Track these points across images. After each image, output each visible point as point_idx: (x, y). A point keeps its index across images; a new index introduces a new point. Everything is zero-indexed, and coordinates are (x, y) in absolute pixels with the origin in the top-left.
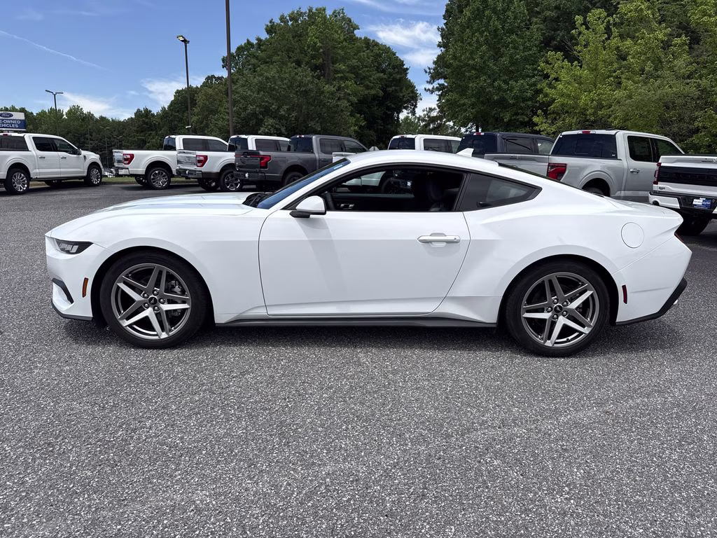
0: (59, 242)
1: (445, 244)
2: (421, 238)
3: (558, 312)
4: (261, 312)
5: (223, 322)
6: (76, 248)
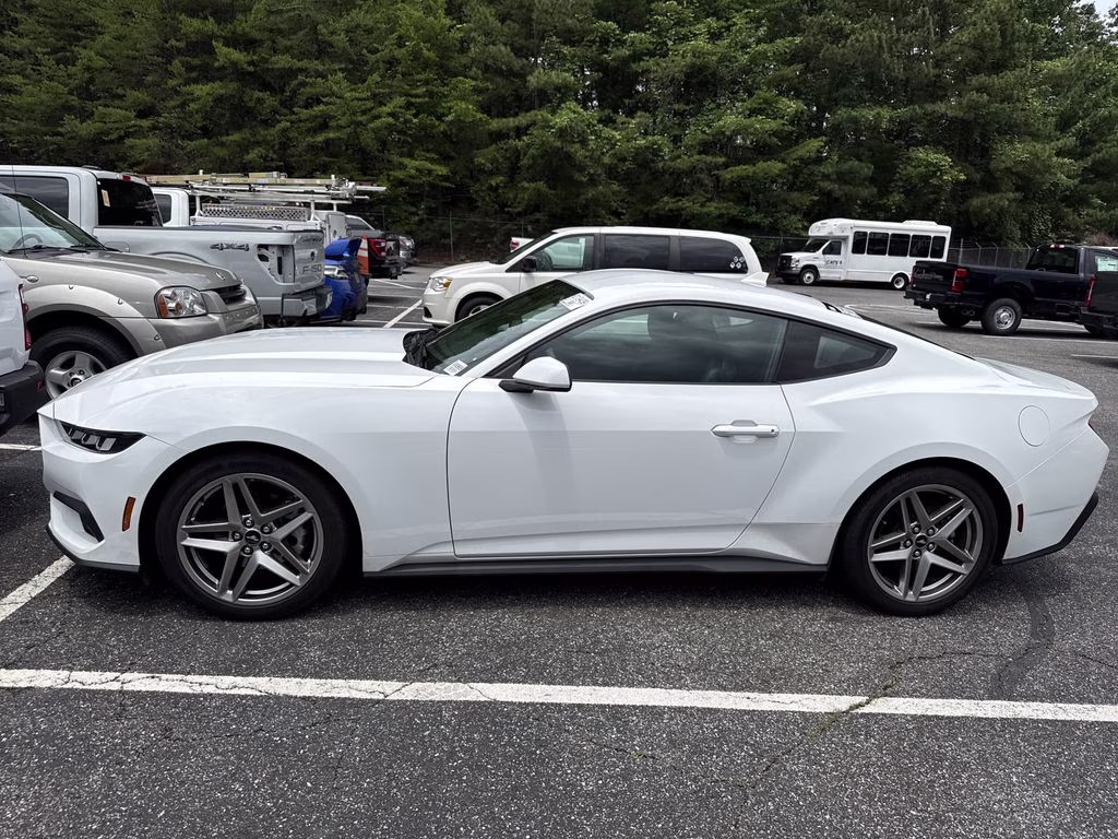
0: (69, 428)
1: (754, 437)
2: (717, 429)
3: (920, 547)
4: (446, 552)
5: (378, 570)
6: (109, 442)
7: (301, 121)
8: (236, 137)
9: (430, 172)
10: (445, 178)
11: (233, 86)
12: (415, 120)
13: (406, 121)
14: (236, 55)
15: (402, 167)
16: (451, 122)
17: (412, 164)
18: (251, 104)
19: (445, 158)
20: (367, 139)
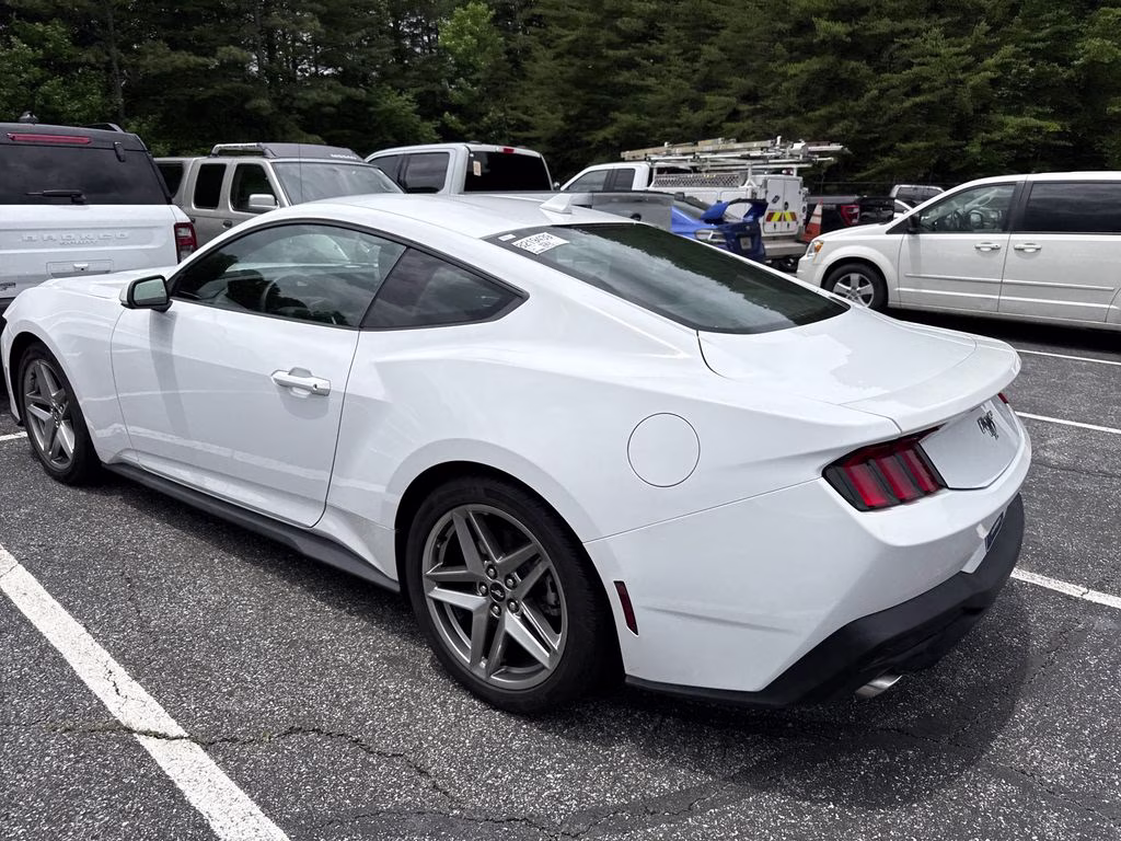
1: (308, 392)
2: (275, 376)
3: (498, 600)
4: (134, 459)
7: (893, 87)
8: (823, 111)
9: (1040, 130)
10: (1060, 135)
11: (830, 59)
12: (1031, 70)
13: (1021, 72)
14: (839, 28)
15: (1002, 125)
16: (1083, 67)
17: (1013, 121)
18: (845, 76)
19: (1062, 112)
20: (965, 97)
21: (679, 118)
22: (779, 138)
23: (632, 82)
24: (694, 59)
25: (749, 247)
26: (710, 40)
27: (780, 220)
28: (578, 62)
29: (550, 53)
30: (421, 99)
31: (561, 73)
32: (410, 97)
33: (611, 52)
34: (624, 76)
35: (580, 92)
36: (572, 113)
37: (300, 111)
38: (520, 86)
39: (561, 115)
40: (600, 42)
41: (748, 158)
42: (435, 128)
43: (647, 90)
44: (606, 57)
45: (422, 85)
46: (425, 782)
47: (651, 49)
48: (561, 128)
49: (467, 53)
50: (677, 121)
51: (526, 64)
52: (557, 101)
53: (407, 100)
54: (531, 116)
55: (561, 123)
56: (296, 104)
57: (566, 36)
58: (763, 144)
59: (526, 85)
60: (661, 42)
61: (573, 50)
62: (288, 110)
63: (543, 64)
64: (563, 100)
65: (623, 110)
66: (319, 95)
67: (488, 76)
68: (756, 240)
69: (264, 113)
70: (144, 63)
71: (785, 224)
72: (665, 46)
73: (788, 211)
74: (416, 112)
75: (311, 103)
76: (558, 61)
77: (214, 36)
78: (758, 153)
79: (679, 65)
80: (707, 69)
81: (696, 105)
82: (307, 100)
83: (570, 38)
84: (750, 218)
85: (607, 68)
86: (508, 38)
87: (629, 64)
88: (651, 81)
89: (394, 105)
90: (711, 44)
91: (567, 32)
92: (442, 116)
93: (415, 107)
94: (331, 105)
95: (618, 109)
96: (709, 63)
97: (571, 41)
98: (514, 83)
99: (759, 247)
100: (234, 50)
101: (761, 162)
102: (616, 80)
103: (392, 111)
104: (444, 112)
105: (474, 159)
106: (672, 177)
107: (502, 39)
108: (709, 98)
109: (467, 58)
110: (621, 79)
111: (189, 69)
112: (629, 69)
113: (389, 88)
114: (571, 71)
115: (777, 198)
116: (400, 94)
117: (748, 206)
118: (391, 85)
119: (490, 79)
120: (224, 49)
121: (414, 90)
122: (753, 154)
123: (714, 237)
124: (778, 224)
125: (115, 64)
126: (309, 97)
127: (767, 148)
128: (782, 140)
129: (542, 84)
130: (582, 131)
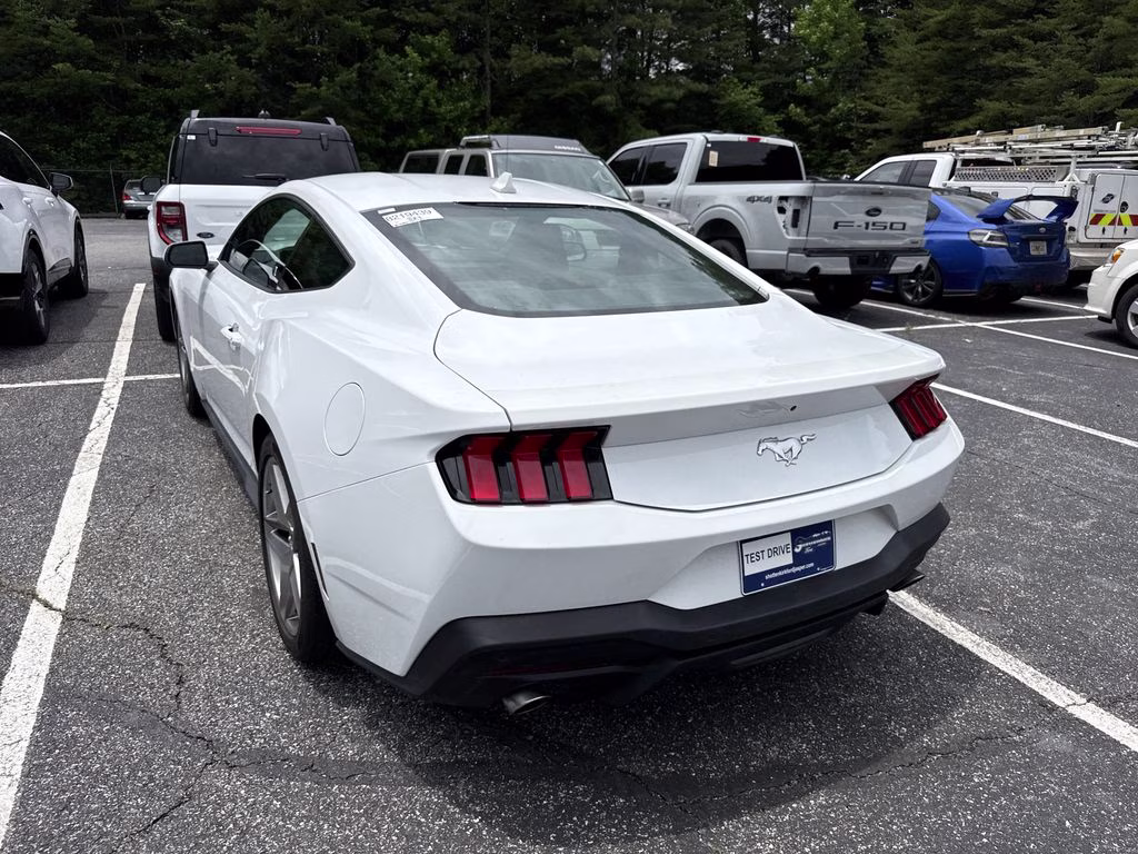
21: (1060, 104)
22: (1119, 124)
23: (1009, 64)
24: (1090, 34)
25: (1044, 252)
26: (1115, 11)
27: (1112, 223)
28: (946, 45)
29: (914, 36)
30: (767, 92)
31: (924, 57)
32: (756, 90)
33: (984, 32)
34: (999, 58)
35: (944, 78)
36: (930, 102)
37: (643, 106)
38: (876, 74)
39: (916, 105)
40: (974, 21)
41: (1072, 147)
42: (778, 122)
43: (1023, 72)
44: (979, 37)
45: (770, 78)
46: (174, 690)
47: (1036, 25)
48: (914, 117)
49: (822, 42)
50: (1057, 108)
51: (884, 49)
52: (914, 88)
53: (752, 92)
54: (883, 106)
55: (917, 113)
56: (641, 100)
57: (936, 16)
58: (1092, 131)
59: (882, 72)
60: (1050, 16)
61: (942, 33)
62: (632, 106)
63: (905, 48)
64: (922, 87)
65: (991, 97)
66: (661, 91)
67: (840, 64)
68: (1056, 245)
69: (611, 109)
70: (508, 66)
71: (1120, 229)
72: (1053, 21)
73: (1127, 213)
74: (759, 105)
75: (654, 99)
76: (920, 46)
77: (573, 38)
78: (1084, 143)
79: (1069, 42)
80: (1107, 45)
81: (1085, 88)
82: (649, 96)
83: (940, 18)
84: (1054, 218)
85: (981, 50)
86: (869, 23)
87: (1008, 44)
88: (1030, 63)
89: (737, 98)
90: (1115, 15)
91: (937, 12)
92: (787, 108)
93: (759, 99)
94: (673, 101)
95: (987, 95)
96: (1111, 38)
97: (940, 22)
98: (870, 71)
99: (1059, 255)
100: (589, 50)
101: (1089, 153)
102: (987, 63)
103: (735, 104)
104: (790, 103)
105: (712, 149)
106: (978, 170)
107: (863, 24)
108: (1104, 80)
109: (822, 46)
110: (994, 62)
111: (546, 68)
112: (1005, 50)
113: (736, 80)
114: (935, 55)
115: (1111, 196)
116: (746, 87)
117: (1054, 205)
118: (738, 78)
119: (842, 67)
120: (579, 49)
121: (761, 83)
122: (1078, 143)
123: (991, 238)
124: (1110, 229)
125: (487, 68)
126: (652, 93)
127: (1098, 136)
128: (1121, 128)
129: (902, 70)
130: (941, 121)
